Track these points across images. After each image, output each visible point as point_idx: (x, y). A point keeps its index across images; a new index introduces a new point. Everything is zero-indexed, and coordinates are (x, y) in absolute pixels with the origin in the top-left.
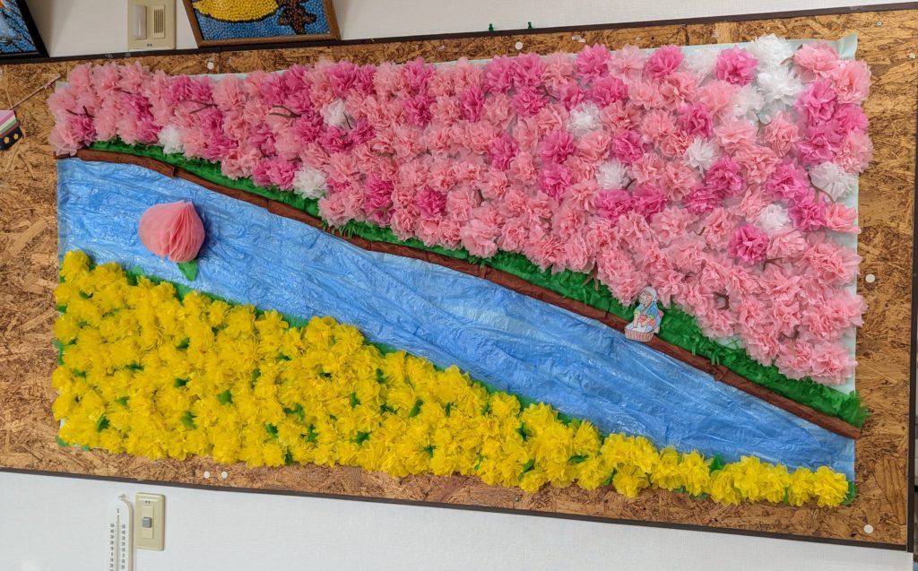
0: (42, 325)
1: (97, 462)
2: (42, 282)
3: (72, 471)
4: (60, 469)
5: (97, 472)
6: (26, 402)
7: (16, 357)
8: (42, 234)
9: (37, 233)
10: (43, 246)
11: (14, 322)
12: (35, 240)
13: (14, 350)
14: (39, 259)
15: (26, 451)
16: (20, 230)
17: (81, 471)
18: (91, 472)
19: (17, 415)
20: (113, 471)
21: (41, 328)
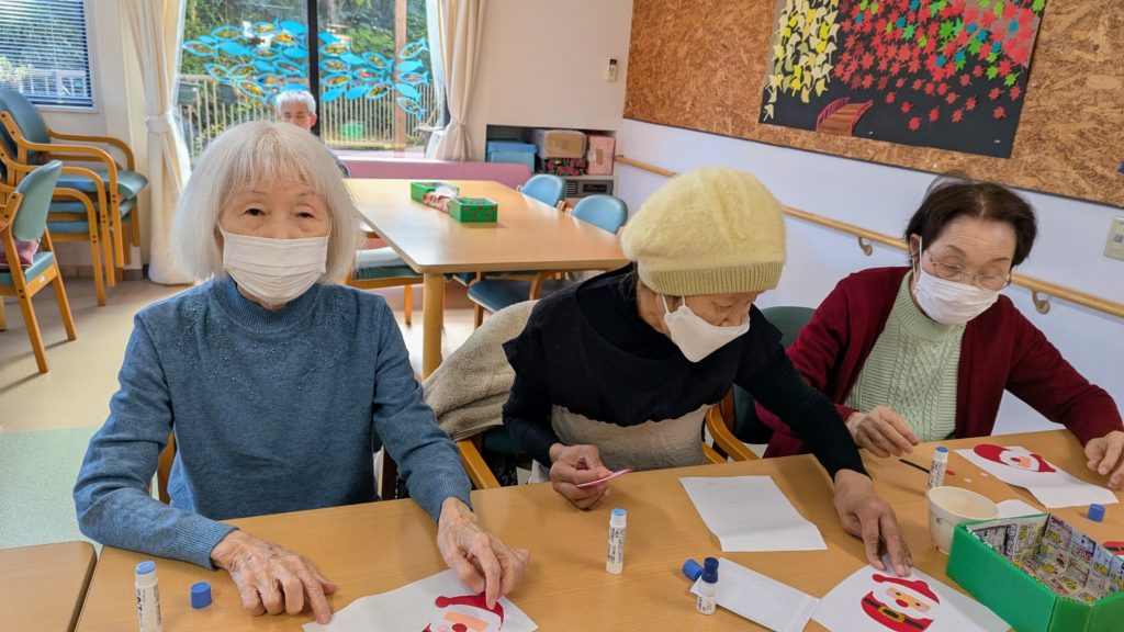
0: (1069, 85)
1: (1088, 189)
2: (1076, 53)
3: (1067, 194)
4: (1058, 192)
5: (1087, 197)
6: (1044, 141)
7: (1042, 108)
8: (1086, 15)
9: (1082, 15)
10: (1085, 24)
11: (1048, 83)
12: (1079, 20)
13: (1042, 104)
14: (1079, 35)
15: (1035, 176)
16: (1068, 13)
17: (1074, 194)
18: (1082, 196)
19: (1035, 150)
20: (1099, 197)
21: (1068, 88)
